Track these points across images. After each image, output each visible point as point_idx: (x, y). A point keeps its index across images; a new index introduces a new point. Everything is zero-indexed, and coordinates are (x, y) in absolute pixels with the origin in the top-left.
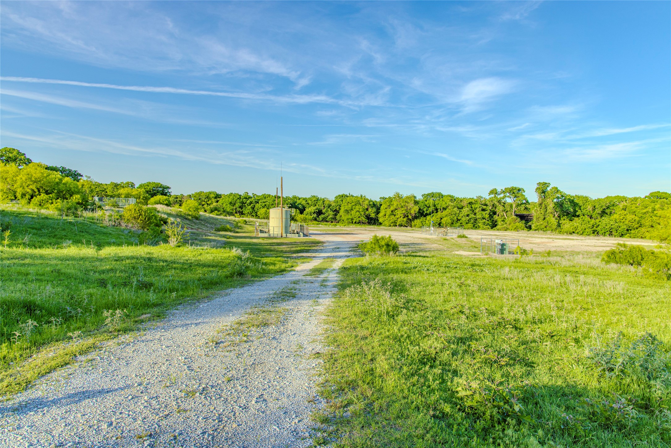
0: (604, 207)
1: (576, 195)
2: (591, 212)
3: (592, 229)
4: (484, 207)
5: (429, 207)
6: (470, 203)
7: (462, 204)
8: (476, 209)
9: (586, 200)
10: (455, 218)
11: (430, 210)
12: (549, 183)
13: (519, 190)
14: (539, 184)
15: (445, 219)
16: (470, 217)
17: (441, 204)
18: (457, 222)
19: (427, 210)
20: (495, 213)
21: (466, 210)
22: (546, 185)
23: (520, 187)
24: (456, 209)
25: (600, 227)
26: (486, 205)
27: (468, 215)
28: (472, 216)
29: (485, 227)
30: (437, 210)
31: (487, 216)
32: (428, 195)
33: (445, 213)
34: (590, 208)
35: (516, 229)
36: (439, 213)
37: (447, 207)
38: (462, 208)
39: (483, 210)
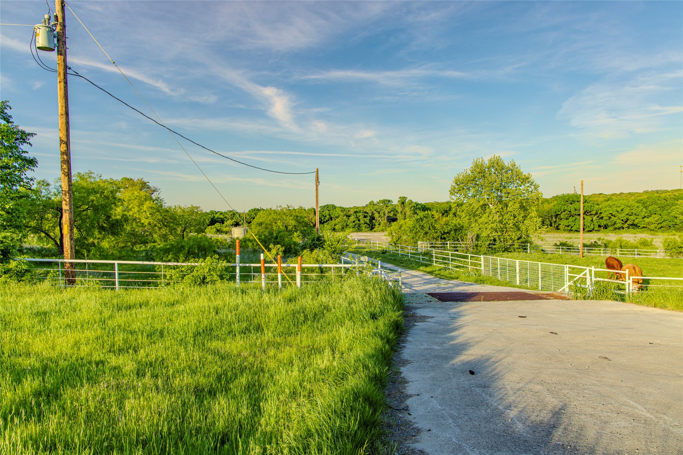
4: (366, 214)
5: (325, 217)
6: (356, 212)
7: (349, 213)
8: (359, 216)
10: (345, 224)
11: (327, 218)
12: (407, 197)
13: (389, 201)
14: (400, 198)
15: (338, 226)
16: (356, 223)
17: (334, 214)
18: (346, 227)
19: (324, 219)
20: (374, 218)
21: (352, 218)
22: (405, 198)
23: (389, 199)
24: (345, 217)
26: (367, 213)
27: (354, 222)
28: (357, 222)
29: (366, 230)
30: (331, 219)
31: (368, 222)
32: (324, 207)
33: (337, 220)
36: (333, 220)
37: (339, 216)
38: (350, 216)
39: (365, 217)
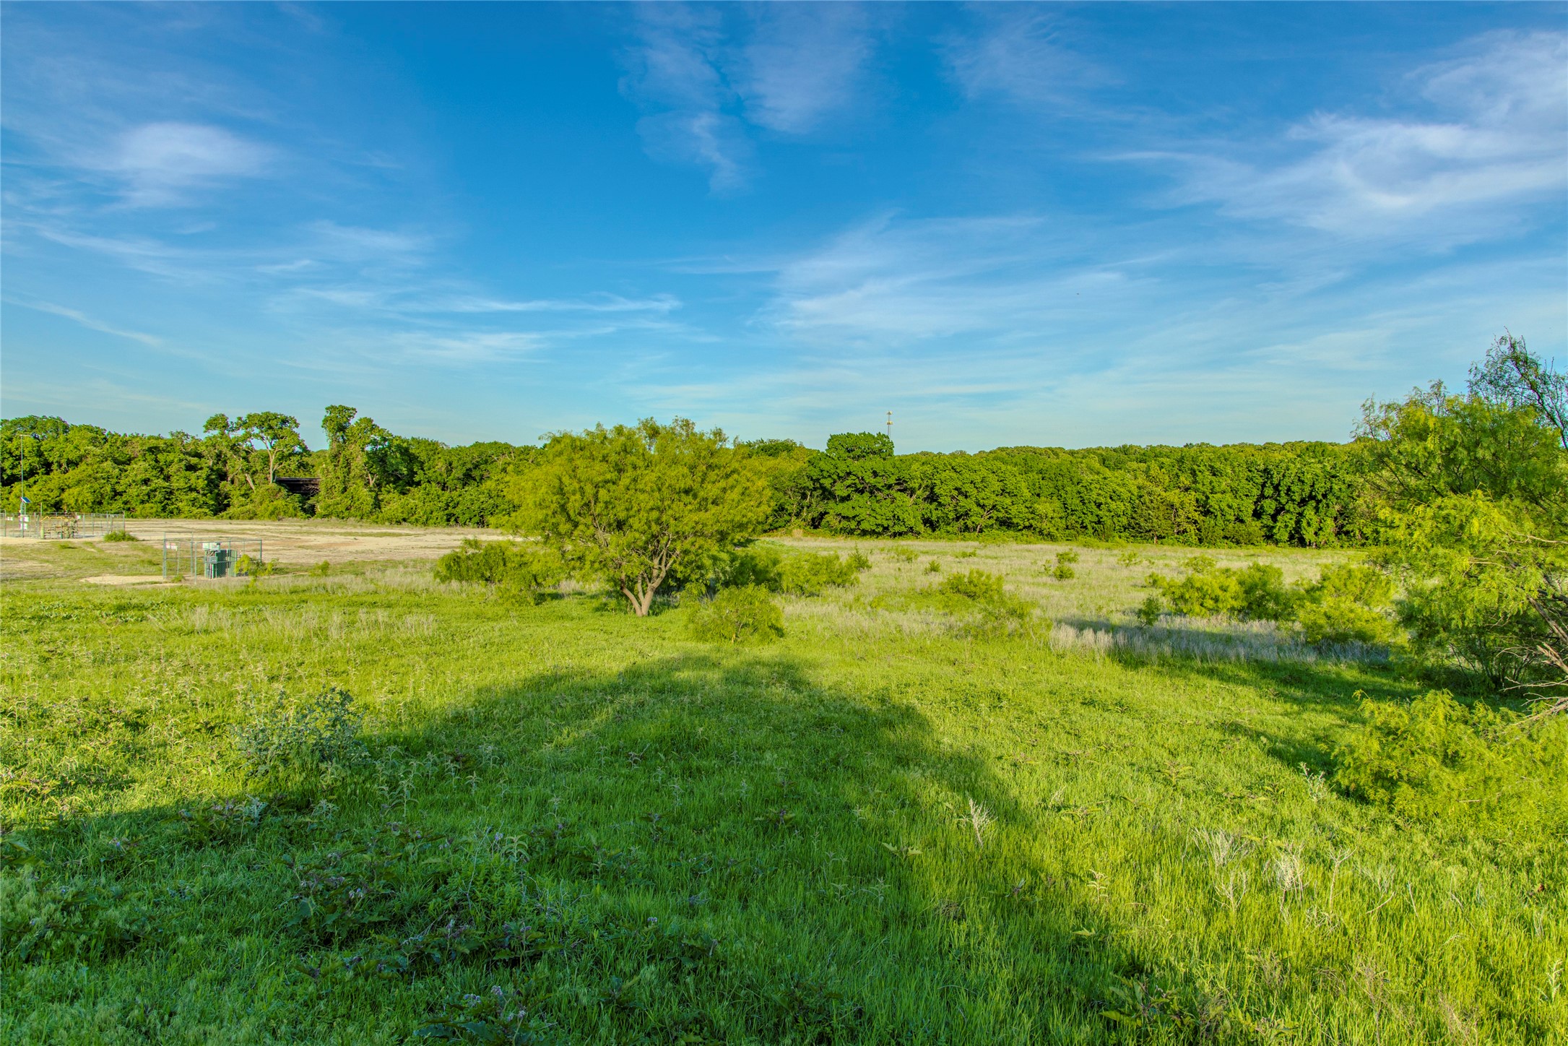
0: (469, 466)
1: (413, 439)
2: (445, 475)
3: (446, 512)
4: (194, 461)
5: (18, 458)
6: (153, 450)
7: (128, 451)
8: (169, 464)
9: (433, 447)
10: (108, 488)
11: (24, 466)
12: (354, 409)
13: (284, 421)
14: (331, 409)
15: (75, 491)
16: (153, 486)
17: (58, 449)
18: (113, 498)
19: (13, 467)
20: (223, 476)
21: (140, 468)
22: (347, 412)
23: (287, 414)
24: (108, 465)
25: (460, 507)
26: (199, 456)
27: (146, 482)
28: (158, 482)
29: (195, 511)
30: (48, 467)
31: (201, 483)
32: (17, 423)
33: (73, 474)
34: (441, 465)
35: (275, 515)
36: (56, 474)
37: (81, 458)
38: (129, 461)
39: (191, 468)
